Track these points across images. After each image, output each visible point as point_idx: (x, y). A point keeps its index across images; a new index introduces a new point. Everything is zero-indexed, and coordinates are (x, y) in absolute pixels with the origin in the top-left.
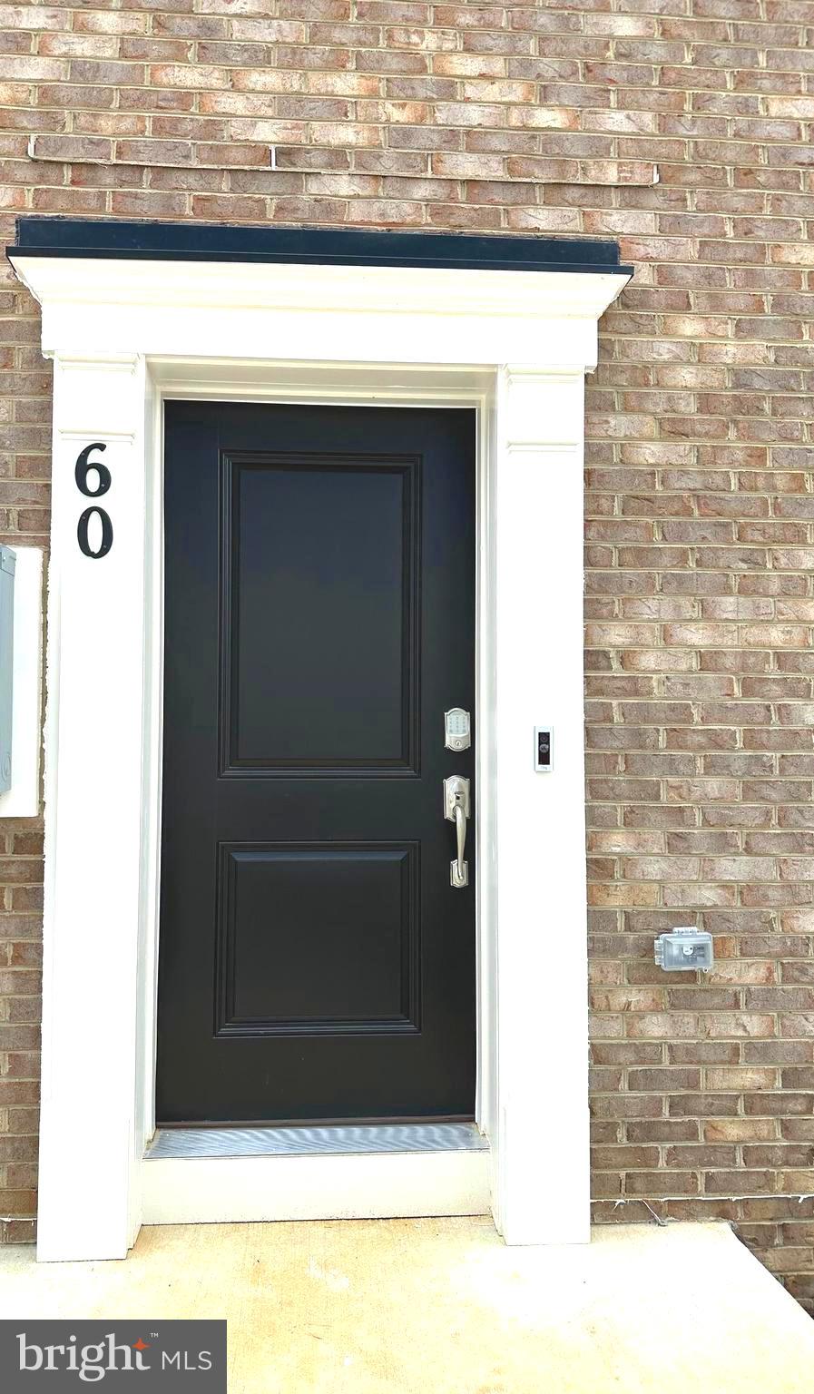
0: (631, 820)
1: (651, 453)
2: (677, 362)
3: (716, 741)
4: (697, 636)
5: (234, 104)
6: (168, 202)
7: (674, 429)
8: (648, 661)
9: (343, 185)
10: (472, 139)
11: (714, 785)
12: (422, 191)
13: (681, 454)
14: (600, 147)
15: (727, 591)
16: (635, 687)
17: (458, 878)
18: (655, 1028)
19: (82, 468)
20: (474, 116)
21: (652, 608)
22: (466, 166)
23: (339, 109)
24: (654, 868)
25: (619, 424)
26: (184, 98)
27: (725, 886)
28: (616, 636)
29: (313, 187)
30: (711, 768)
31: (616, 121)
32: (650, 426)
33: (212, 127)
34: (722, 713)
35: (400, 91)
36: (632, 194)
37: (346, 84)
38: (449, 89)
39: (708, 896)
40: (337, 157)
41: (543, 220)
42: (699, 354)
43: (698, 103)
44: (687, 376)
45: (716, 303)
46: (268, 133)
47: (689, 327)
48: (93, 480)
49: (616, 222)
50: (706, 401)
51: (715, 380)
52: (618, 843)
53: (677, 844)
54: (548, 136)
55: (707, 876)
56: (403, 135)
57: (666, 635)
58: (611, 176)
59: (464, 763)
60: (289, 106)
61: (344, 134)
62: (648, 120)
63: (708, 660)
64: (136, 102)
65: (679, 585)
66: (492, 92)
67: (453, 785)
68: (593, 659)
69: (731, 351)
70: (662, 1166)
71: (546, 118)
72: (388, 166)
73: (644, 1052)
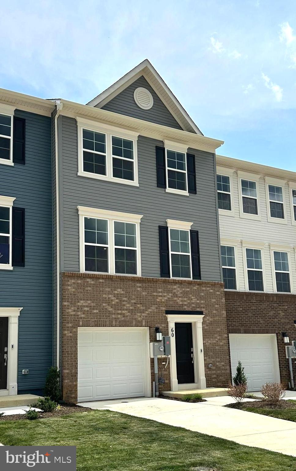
0: (206, 356)
1: (206, 328)
2: (207, 320)
3: (211, 350)
4: (209, 342)
5: (178, 301)
6: (175, 309)
7: (207, 326)
8: (206, 344)
9: (186, 307)
10: (193, 303)
11: (211, 353)
12: (191, 307)
13: (208, 327)
14: (201, 304)
15: (211, 338)
16: (206, 346)
17: (193, 363)
18: (209, 372)
19: (172, 330)
20: (193, 301)
21: (207, 340)
22: (193, 305)
23: (185, 301)
24: (208, 360)
25: (204, 325)
26: (175, 300)
27: (212, 361)
28: (205, 342)
29: (184, 307)
30: (211, 352)
31: (202, 302)
32: (206, 325)
33: (177, 303)
34: (212, 348)
35: (189, 300)
36: (204, 307)
37: (185, 299)
38: (192, 299)
39: (211, 362)
40: (185, 305)
41: (198, 310)
42: (208, 320)
43: (207, 300)
44: (208, 322)
45: (209, 316)
46: (181, 303)
47: (208, 318)
48: (172, 331)
49: (203, 310)
50: (209, 323)
51: (210, 322)
52: (206, 358)
53: (209, 358)
54: (198, 303)
55: (211, 361)
56: (189, 303)
57: (208, 342)
58: (202, 306)
59: (192, 353)
60: (182, 301)
61: (186, 303)
62: (204, 301)
63: (210, 343)
64: (172, 301)
65: (208, 338)
66: (194, 299)
67: (192, 354)
68: (204, 344)
69: (210, 319)
70: (210, 383)
71: (198, 302)
72: (188, 306)
73: (208, 374)
